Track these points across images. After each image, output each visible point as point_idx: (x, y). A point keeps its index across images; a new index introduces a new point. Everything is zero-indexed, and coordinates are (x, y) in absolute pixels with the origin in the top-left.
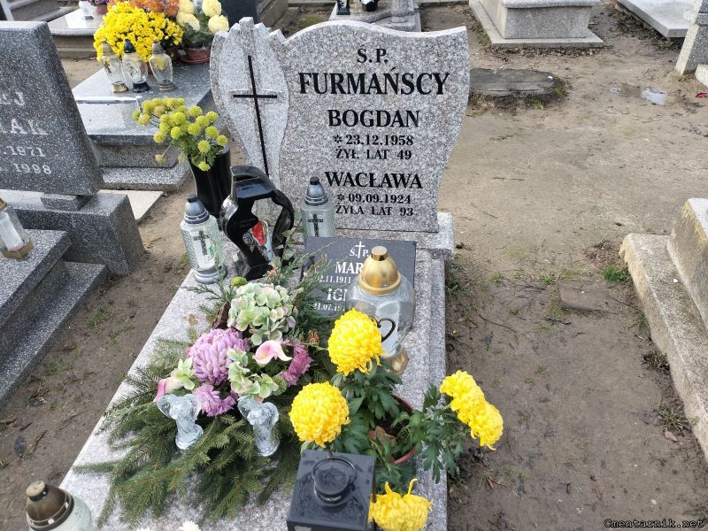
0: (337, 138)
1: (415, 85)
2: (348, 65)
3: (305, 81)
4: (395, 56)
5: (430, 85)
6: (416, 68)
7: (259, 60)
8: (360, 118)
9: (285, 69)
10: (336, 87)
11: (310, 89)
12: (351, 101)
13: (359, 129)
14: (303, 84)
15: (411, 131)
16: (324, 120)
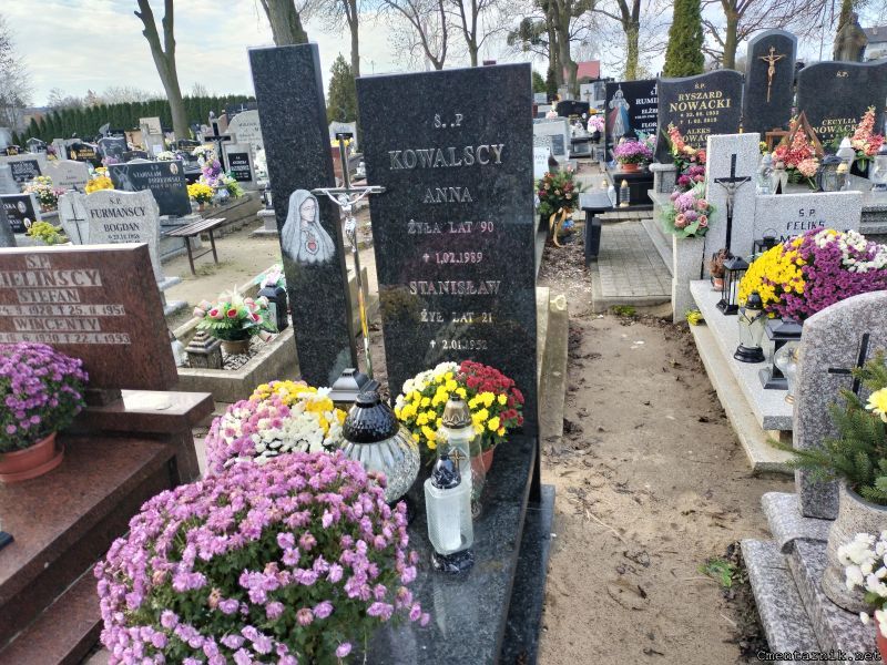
0: (110, 237)
1: (135, 213)
2: (107, 206)
3: (93, 213)
4: (124, 201)
5: (139, 212)
6: (132, 205)
7: (76, 205)
8: (116, 228)
9: (86, 209)
10: (105, 215)
11: (95, 216)
12: (112, 220)
13: (117, 232)
14: (92, 214)
15: (137, 232)
16: (103, 230)
